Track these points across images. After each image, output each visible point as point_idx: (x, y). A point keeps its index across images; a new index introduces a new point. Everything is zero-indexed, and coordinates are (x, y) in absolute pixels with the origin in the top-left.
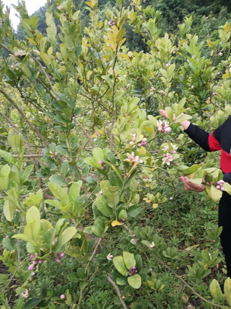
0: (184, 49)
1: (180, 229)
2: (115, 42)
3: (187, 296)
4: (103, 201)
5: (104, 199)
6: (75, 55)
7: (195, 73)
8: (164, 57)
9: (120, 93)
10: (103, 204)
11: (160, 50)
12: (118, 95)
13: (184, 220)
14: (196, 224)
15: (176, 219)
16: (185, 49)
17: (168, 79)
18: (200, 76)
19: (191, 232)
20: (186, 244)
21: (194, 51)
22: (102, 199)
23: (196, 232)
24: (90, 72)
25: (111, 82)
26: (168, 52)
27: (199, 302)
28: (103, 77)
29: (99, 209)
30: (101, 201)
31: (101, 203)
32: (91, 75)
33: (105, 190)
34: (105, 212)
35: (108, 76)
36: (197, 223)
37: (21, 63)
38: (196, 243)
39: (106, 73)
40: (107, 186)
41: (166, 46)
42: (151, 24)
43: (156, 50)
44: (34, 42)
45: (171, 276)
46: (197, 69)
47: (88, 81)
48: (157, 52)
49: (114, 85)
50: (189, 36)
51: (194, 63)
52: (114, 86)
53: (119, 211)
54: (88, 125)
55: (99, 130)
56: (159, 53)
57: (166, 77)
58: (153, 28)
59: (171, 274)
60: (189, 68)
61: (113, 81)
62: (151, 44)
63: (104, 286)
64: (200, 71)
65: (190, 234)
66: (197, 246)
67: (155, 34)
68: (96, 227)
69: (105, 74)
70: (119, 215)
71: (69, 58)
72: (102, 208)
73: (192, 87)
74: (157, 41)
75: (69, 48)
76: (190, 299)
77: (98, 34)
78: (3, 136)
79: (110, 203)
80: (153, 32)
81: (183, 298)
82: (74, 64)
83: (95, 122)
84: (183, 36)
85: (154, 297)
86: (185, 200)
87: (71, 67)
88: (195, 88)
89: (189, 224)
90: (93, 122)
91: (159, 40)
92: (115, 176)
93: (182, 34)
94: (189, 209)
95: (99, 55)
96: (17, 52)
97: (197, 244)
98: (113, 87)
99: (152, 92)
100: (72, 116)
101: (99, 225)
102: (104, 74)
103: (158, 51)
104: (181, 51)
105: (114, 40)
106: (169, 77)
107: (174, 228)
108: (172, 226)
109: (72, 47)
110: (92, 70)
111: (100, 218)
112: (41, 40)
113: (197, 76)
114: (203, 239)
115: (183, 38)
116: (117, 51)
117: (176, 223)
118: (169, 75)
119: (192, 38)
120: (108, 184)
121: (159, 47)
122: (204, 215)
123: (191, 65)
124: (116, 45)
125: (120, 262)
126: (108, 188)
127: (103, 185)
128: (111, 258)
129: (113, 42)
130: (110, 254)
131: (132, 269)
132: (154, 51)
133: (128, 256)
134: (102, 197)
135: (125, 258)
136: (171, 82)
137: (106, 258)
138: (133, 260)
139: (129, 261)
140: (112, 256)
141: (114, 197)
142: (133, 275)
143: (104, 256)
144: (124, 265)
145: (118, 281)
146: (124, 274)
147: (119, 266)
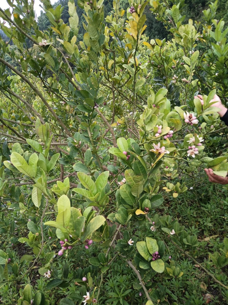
0: (208, 35)
1: (200, 220)
3: (205, 285)
4: (127, 190)
6: (98, 44)
7: (220, 60)
8: (187, 44)
9: (142, 81)
10: (127, 192)
11: (184, 37)
12: (139, 83)
13: (204, 211)
14: (216, 215)
15: (195, 209)
16: (210, 35)
17: (191, 67)
18: (225, 63)
19: (211, 222)
20: (205, 234)
21: (219, 37)
22: (126, 188)
23: (216, 223)
24: (112, 61)
25: (132, 71)
26: (192, 39)
27: (218, 291)
28: (124, 66)
29: (123, 197)
30: (125, 190)
31: (125, 191)
32: (113, 64)
33: (129, 179)
34: (129, 200)
35: (130, 65)
36: (217, 213)
37: (45, 53)
38: (215, 234)
39: (129, 62)
40: (131, 175)
41: (190, 33)
42: (175, 10)
43: (179, 37)
44: (58, 32)
45: (189, 264)
46: (222, 55)
47: (109, 70)
48: (180, 39)
49: (136, 73)
50: (215, 21)
51: (219, 50)
52: (135, 75)
53: (143, 200)
54: (109, 115)
55: (119, 119)
56: (182, 40)
57: (190, 64)
58: (177, 14)
59: (189, 262)
60: (214, 55)
61: (134, 70)
62: (174, 32)
63: (122, 271)
64: (225, 58)
65: (210, 225)
66: (216, 236)
67: (179, 21)
68: (120, 214)
69: (127, 64)
70: (143, 205)
71: (92, 47)
73: (217, 74)
74: (180, 28)
75: (92, 37)
76: (208, 288)
77: (121, 22)
78: (26, 125)
79: (134, 192)
80: (176, 19)
81: (202, 286)
82: (97, 53)
83: (115, 111)
84: (208, 22)
85: (172, 284)
86: (205, 191)
87: (94, 56)
88: (219, 75)
89: (209, 214)
90: (113, 111)
91: (183, 27)
93: (207, 20)
94: (209, 200)
95: (121, 44)
96: (41, 42)
97: (216, 235)
99: (174, 80)
100: (94, 105)
101: (122, 213)
103: (181, 38)
104: (206, 37)
106: (193, 64)
107: (193, 218)
108: (191, 216)
109: (96, 37)
110: (114, 59)
111: (124, 206)
112: (65, 30)
113: (221, 63)
114: (223, 229)
115: (207, 24)
116: (138, 39)
117: (195, 213)
118: (193, 62)
119: (218, 23)
121: (182, 34)
122: (225, 206)
123: (215, 51)
124: (137, 32)
125: (143, 247)
126: (132, 177)
127: (128, 174)
128: (132, 243)
129: (134, 30)
130: (131, 239)
131: (155, 255)
132: (177, 38)
133: (151, 241)
134: (126, 186)
135: (148, 243)
136: (194, 69)
137: (128, 244)
138: (155, 245)
139: (152, 246)
140: (133, 242)
141: (138, 187)
142: (156, 260)
143: (126, 242)
144: (147, 250)
145: (141, 265)
146: (146, 259)
147: (142, 250)
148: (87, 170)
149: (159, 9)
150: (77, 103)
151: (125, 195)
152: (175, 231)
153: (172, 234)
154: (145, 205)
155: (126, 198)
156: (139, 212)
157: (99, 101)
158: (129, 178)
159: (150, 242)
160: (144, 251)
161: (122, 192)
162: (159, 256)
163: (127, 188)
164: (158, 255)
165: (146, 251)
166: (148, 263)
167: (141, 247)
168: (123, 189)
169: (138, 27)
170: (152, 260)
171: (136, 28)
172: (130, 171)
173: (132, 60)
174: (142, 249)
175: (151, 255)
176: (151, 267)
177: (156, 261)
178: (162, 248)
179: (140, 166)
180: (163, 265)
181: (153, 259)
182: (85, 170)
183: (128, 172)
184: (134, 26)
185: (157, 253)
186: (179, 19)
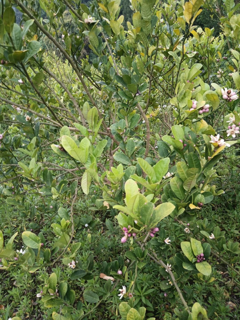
3: (228, 293)
4: (178, 183)
6: (150, 25)
8: (238, 36)
10: (178, 186)
11: (234, 29)
13: (229, 217)
17: (239, 62)
22: (177, 181)
24: (153, 47)
25: (177, 60)
28: (170, 53)
29: (173, 190)
31: (176, 185)
33: (181, 172)
34: (179, 194)
35: (176, 52)
37: (89, 31)
39: (174, 50)
40: (183, 168)
43: (229, 28)
44: (106, 9)
48: (230, 30)
49: (181, 62)
53: (195, 195)
55: (152, 112)
56: (232, 32)
57: (238, 59)
58: (231, 1)
59: (213, 268)
61: (180, 58)
67: (232, 9)
69: (172, 51)
70: (195, 199)
71: (143, 29)
72: (176, 190)
74: (232, 18)
75: (144, 17)
76: (231, 296)
78: (55, 107)
79: (186, 186)
80: (229, 7)
87: (144, 38)
90: (148, 102)
91: (235, 17)
92: (194, 159)
95: (170, 29)
96: (87, 18)
98: (179, 65)
100: (136, 92)
102: (171, 49)
103: (232, 29)
109: (149, 17)
111: (173, 200)
112: (113, 8)
116: (190, 24)
120: (185, 166)
121: (234, 25)
124: (191, 16)
126: (184, 170)
127: (180, 167)
128: (169, 242)
129: (188, 13)
130: (168, 238)
131: (200, 257)
132: (227, 29)
133: (195, 242)
134: (176, 179)
137: (164, 242)
139: (197, 248)
141: (192, 180)
142: (200, 262)
143: (162, 240)
145: (184, 266)
146: (191, 260)
148: (128, 161)
150: (117, 88)
151: (175, 188)
152: (215, 236)
153: (211, 238)
154: (198, 201)
155: (176, 191)
156: (192, 207)
157: (141, 89)
158: (181, 170)
160: (189, 252)
161: (174, 185)
162: (204, 259)
163: (178, 181)
164: (203, 257)
165: (191, 252)
167: (186, 247)
168: (174, 182)
169: (194, 10)
171: (191, 11)
172: (182, 163)
173: (179, 47)
175: (195, 257)
179: (195, 159)
181: (198, 261)
182: (126, 160)
183: (180, 165)
184: (189, 9)
186: (232, 7)
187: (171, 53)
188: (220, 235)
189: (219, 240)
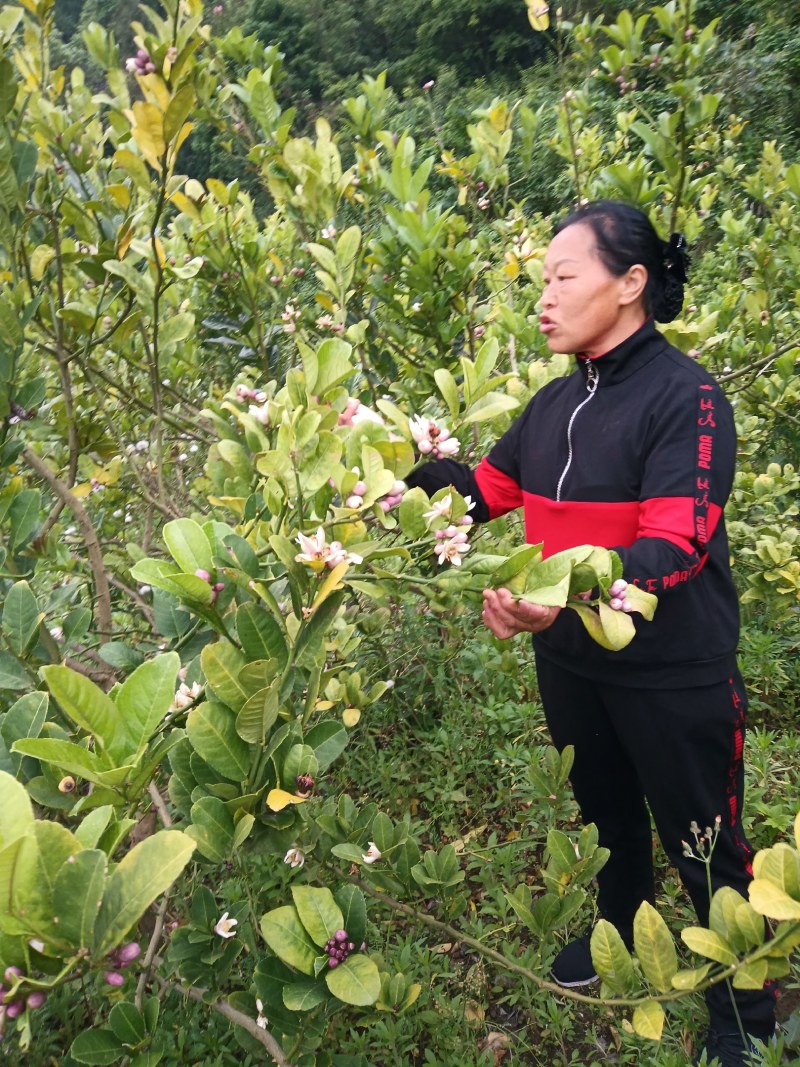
0: (376, 179)
1: (421, 787)
2: (154, 136)
4: (216, 726)
5: (218, 714)
6: (12, 174)
7: (422, 260)
8: (318, 201)
9: (181, 324)
10: (218, 734)
11: (304, 179)
12: (171, 331)
13: (430, 754)
14: (469, 759)
15: (402, 753)
16: (379, 179)
17: (340, 280)
18: (436, 272)
20: (449, 830)
21: (408, 189)
22: (211, 718)
23: (472, 786)
24: (45, 250)
25: (142, 285)
26: (332, 186)
27: (520, 1013)
28: (109, 266)
29: (204, 757)
30: (208, 725)
31: (210, 732)
32: (50, 262)
33: (219, 681)
34: (226, 764)
35: (129, 262)
36: (470, 754)
38: (476, 824)
39: (122, 253)
40: (225, 663)
41: (325, 165)
42: (259, 87)
43: (285, 181)
45: (419, 950)
46: (426, 246)
47: (38, 284)
49: (158, 294)
50: (385, 138)
51: (416, 229)
52: (156, 300)
53: (283, 752)
54: (53, 454)
55: (98, 470)
56: (300, 189)
57: (334, 271)
58: (266, 101)
59: (417, 945)
60: (399, 244)
61: (149, 279)
62: (262, 160)
64: (437, 254)
65: (459, 796)
66: (481, 829)
68: (201, 826)
69: (116, 258)
70: (286, 768)
72: (214, 750)
73: (416, 307)
74: (288, 146)
79: (246, 727)
80: (266, 118)
81: (470, 1016)
83: (77, 439)
84: (363, 137)
85: (373, 1040)
88: (423, 311)
89: (446, 762)
90: (71, 439)
91: (300, 145)
92: (259, 621)
93: (360, 133)
94: (437, 714)
95: (82, 185)
97: (479, 826)
98: (151, 302)
99: (288, 322)
100: (8, 412)
101: (208, 817)
102: (111, 254)
104: (368, 185)
105: (153, 127)
106: (345, 272)
107: (401, 788)
108: (394, 780)
110: (54, 242)
111: (208, 792)
113: (426, 270)
114: (497, 803)
115: (362, 144)
116: (166, 170)
117: (403, 767)
118: (344, 264)
119: (396, 142)
120: (230, 656)
121: (298, 169)
122: (489, 724)
123: (403, 233)
125: (286, 927)
126: (230, 671)
127: (213, 663)
128: (231, 930)
130: (226, 914)
131: (337, 943)
132: (278, 183)
133: (311, 899)
134: (208, 711)
135: (304, 908)
136: (349, 289)
137: (215, 934)
138: (330, 910)
139: (320, 916)
140: (234, 922)
141: (263, 702)
142: (341, 961)
143: (205, 930)
144: (303, 934)
145: (290, 999)
146: (307, 970)
147: (287, 942)
148: (18, 673)
149: (195, 81)
151: (210, 747)
152: (380, 849)
153: (369, 860)
154: (295, 770)
155: (215, 755)
156: (278, 800)
157: (27, 398)
158: (221, 675)
159: (309, 903)
160: (295, 942)
161: (202, 735)
162: (351, 946)
163: (216, 718)
164: (346, 941)
165: (301, 939)
166: (315, 982)
167: (281, 928)
168: (201, 722)
170: (327, 969)
172: (219, 649)
173: (139, 246)
174: (287, 937)
175: (320, 951)
176: (329, 995)
177: (343, 965)
178: (354, 913)
180: (372, 975)
181: (333, 962)
182: (11, 672)
183: (213, 654)
185: (342, 935)
186: (273, 119)
187: (113, 266)
188: (397, 838)
189: (395, 856)
